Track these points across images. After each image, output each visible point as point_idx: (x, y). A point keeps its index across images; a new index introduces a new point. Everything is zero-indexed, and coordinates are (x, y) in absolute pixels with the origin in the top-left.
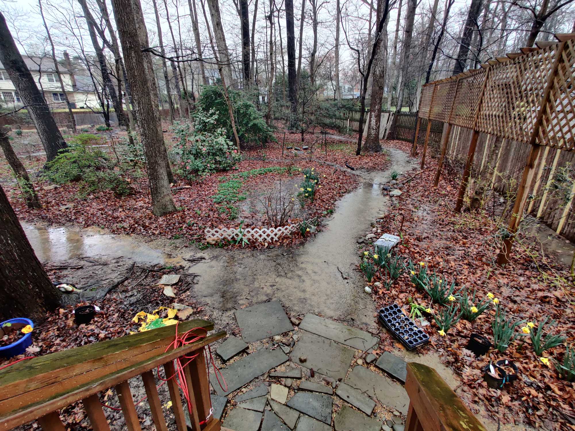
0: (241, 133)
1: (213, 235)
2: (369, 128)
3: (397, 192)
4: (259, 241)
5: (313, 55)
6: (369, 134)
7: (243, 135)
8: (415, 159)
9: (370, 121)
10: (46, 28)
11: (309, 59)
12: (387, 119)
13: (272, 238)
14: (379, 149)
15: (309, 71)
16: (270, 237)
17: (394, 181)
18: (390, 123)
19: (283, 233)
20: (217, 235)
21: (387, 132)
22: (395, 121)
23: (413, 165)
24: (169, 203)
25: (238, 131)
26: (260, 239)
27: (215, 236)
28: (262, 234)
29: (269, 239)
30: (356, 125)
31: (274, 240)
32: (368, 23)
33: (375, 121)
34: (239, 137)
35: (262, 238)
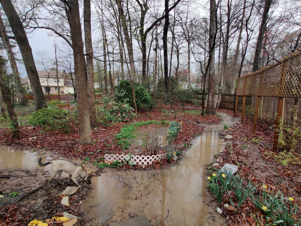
0: (138, 103)
1: (110, 159)
2: (208, 101)
3: (229, 137)
4: (139, 164)
5: (177, 70)
6: (208, 105)
7: (139, 104)
8: (237, 119)
9: (208, 98)
10: (56, 59)
11: (175, 72)
12: (218, 98)
13: (148, 163)
14: (214, 113)
15: (175, 77)
16: (147, 162)
17: (226, 130)
18: (220, 100)
19: (156, 159)
20: (112, 158)
21: (218, 104)
22: (222, 99)
23: (236, 122)
24: (88, 138)
25: (136, 102)
26: (140, 163)
27: (111, 160)
28: (142, 159)
29: (146, 163)
30: (200, 101)
31: (149, 164)
32: (204, 56)
33: (211, 98)
34: (136, 105)
35: (141, 162)
